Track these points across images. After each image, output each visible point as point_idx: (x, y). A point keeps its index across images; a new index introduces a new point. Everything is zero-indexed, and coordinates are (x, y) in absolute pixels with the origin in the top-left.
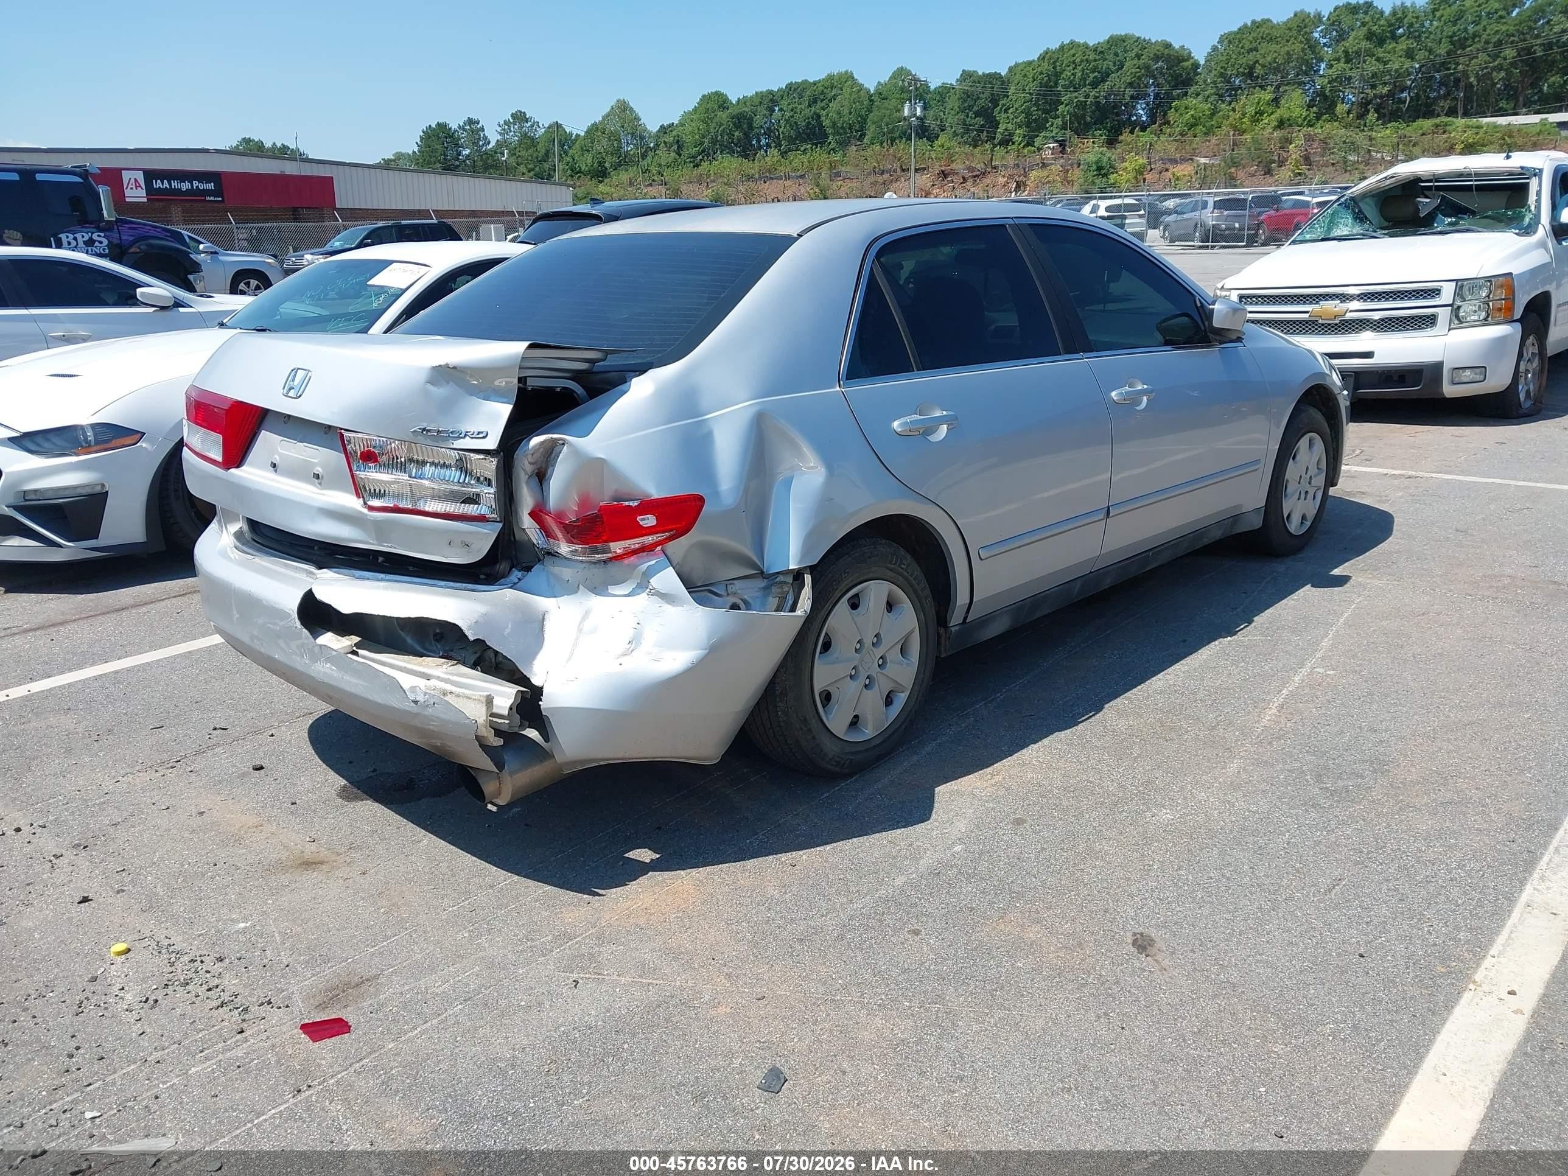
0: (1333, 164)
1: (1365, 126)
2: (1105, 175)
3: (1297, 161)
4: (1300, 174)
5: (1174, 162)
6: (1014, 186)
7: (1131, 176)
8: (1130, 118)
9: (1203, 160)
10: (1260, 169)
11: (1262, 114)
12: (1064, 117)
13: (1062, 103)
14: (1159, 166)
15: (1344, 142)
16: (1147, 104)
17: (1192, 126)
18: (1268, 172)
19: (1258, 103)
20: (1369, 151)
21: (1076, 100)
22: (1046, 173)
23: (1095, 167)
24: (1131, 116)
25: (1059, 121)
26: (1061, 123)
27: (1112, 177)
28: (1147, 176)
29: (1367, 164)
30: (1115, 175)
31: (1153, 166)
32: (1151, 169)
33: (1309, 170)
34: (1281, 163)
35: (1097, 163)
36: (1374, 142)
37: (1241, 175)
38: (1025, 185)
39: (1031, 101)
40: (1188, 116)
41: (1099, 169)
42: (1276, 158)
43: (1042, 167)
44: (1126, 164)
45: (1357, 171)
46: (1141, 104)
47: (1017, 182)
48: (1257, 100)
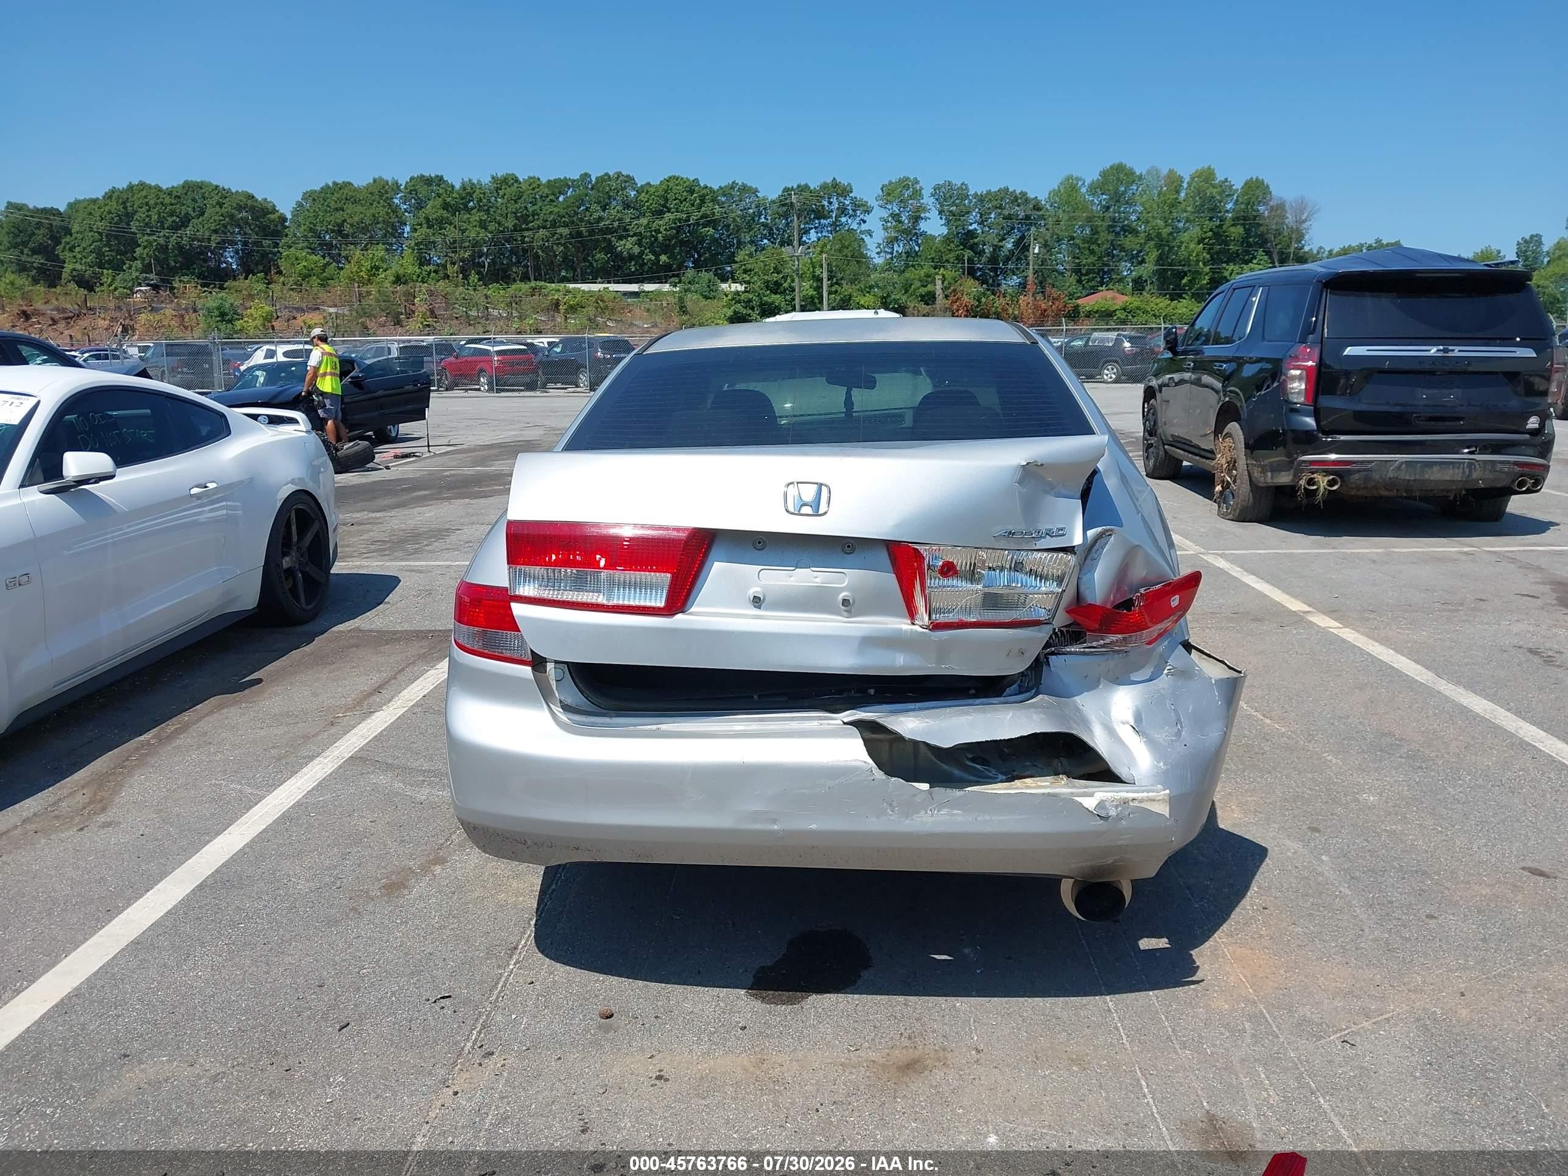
0: (457, 318)
1: (468, 285)
2: (230, 321)
3: (424, 314)
4: (428, 326)
5: (301, 310)
6: (120, 329)
7: (258, 322)
8: (219, 265)
9: (332, 310)
10: (389, 319)
11: (377, 268)
12: (143, 259)
13: (139, 246)
14: (285, 313)
15: (464, 299)
16: (237, 252)
17: (306, 277)
18: (398, 323)
19: (373, 258)
20: (487, 308)
21: (155, 244)
22: (158, 317)
23: (216, 313)
24: (220, 262)
25: (138, 264)
26: (141, 266)
27: (238, 324)
28: (274, 323)
29: (487, 319)
30: (241, 321)
31: (279, 314)
32: (278, 317)
33: (436, 322)
34: (410, 314)
35: (218, 308)
36: (489, 300)
37: (371, 324)
38: (133, 329)
39: (101, 240)
40: (300, 267)
41: (222, 315)
42: (403, 311)
43: (151, 310)
44: (252, 311)
45: (480, 325)
46: (229, 252)
47: (123, 326)
48: (371, 256)
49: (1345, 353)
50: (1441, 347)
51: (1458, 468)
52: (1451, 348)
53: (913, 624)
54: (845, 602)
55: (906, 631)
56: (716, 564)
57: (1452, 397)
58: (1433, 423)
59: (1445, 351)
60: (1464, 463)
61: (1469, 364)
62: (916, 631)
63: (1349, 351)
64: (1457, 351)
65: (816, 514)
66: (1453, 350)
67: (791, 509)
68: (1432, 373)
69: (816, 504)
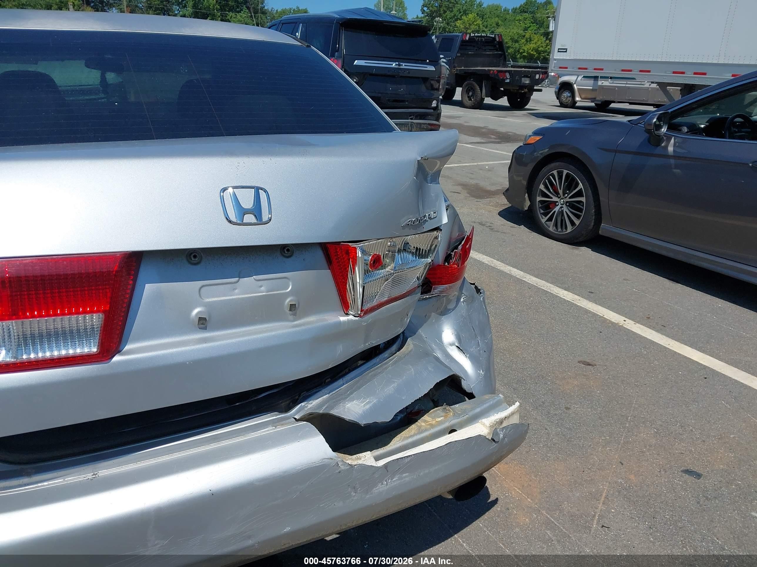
49: (354, 64)
50: (397, 63)
51: (407, 127)
52: (401, 64)
53: (347, 314)
54: (292, 307)
55: (344, 322)
56: (148, 287)
57: (402, 89)
58: (395, 103)
59: (399, 65)
60: (409, 124)
61: (409, 73)
62: (352, 320)
63: (356, 62)
64: (404, 66)
65: (260, 222)
66: (402, 65)
67: (233, 218)
68: (393, 76)
69: (257, 211)
